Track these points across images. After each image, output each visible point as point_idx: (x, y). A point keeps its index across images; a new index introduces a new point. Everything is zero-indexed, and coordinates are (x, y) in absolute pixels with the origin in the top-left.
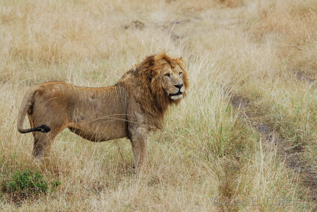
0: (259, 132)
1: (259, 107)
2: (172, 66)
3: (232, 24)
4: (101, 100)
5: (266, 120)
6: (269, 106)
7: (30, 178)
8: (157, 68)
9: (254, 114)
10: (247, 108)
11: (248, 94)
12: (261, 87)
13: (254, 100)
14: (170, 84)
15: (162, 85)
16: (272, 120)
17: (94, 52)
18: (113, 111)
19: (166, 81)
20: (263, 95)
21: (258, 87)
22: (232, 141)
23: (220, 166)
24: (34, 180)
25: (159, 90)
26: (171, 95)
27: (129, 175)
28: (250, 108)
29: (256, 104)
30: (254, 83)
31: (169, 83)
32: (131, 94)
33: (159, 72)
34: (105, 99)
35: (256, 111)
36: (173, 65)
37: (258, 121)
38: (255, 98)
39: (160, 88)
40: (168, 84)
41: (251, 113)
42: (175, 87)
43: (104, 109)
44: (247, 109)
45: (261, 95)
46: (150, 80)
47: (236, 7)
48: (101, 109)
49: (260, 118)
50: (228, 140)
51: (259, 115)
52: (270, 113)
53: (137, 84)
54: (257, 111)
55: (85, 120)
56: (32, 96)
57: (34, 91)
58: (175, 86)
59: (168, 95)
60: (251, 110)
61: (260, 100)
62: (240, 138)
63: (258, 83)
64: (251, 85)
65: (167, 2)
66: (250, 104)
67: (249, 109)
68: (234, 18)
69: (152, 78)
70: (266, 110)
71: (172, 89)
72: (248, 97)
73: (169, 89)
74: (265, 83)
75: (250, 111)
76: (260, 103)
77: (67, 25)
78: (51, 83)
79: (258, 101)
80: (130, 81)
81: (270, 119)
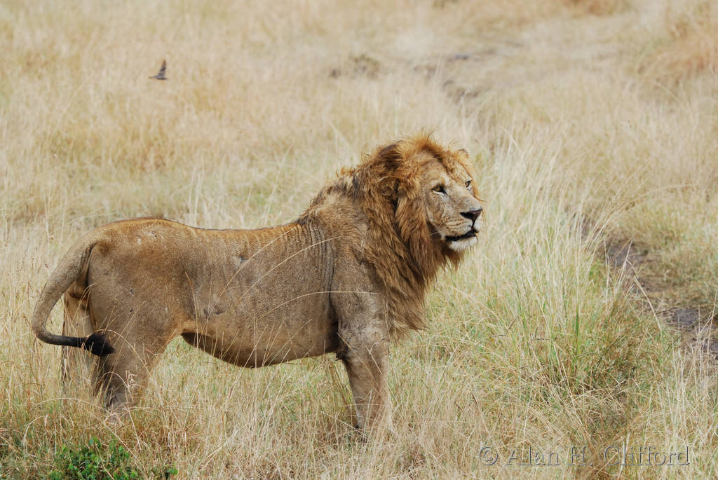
0: (673, 329)
1: (673, 265)
2: (446, 167)
3: (601, 58)
4: (263, 263)
5: (693, 297)
6: (699, 261)
7: (99, 459)
8: (410, 174)
9: (660, 283)
10: (641, 268)
11: (645, 233)
12: (678, 213)
13: (660, 248)
14: (448, 210)
15: (427, 216)
16: (707, 298)
17: (255, 139)
18: (297, 289)
19: (436, 204)
20: (682, 235)
21: (670, 214)
22: (606, 352)
23: (578, 417)
24: (109, 465)
25: (420, 229)
26: (451, 238)
27: (350, 445)
28: (651, 268)
29: (666, 258)
30: (660, 205)
31: (446, 209)
32: (342, 245)
33: (417, 182)
34: (273, 260)
35: (665, 276)
36: (449, 165)
37: (671, 300)
38: (664, 241)
39: (422, 222)
40: (443, 211)
41: (653, 281)
42: (462, 217)
43: (272, 284)
44: (643, 270)
45: (676, 235)
46: (395, 204)
47: (610, 13)
48: (266, 285)
49: (675, 294)
50: (597, 350)
51: (675, 284)
52: (701, 278)
53: (357, 219)
54: (669, 275)
55: (225, 313)
56: (82, 258)
57: (87, 245)
58: (463, 214)
59: (443, 238)
60: (653, 272)
61: (674, 248)
62: (625, 344)
63: (668, 205)
64: (653, 210)
65: (435, 5)
66: (651, 258)
67: (647, 271)
68: (608, 41)
69: (397, 199)
70: (691, 272)
71: (455, 223)
72: (644, 241)
73: (448, 224)
74: (687, 203)
75: (652, 276)
76: (674, 253)
77: (186, 71)
78: (134, 224)
79: (671, 250)
80: (338, 212)
81: (703, 295)
